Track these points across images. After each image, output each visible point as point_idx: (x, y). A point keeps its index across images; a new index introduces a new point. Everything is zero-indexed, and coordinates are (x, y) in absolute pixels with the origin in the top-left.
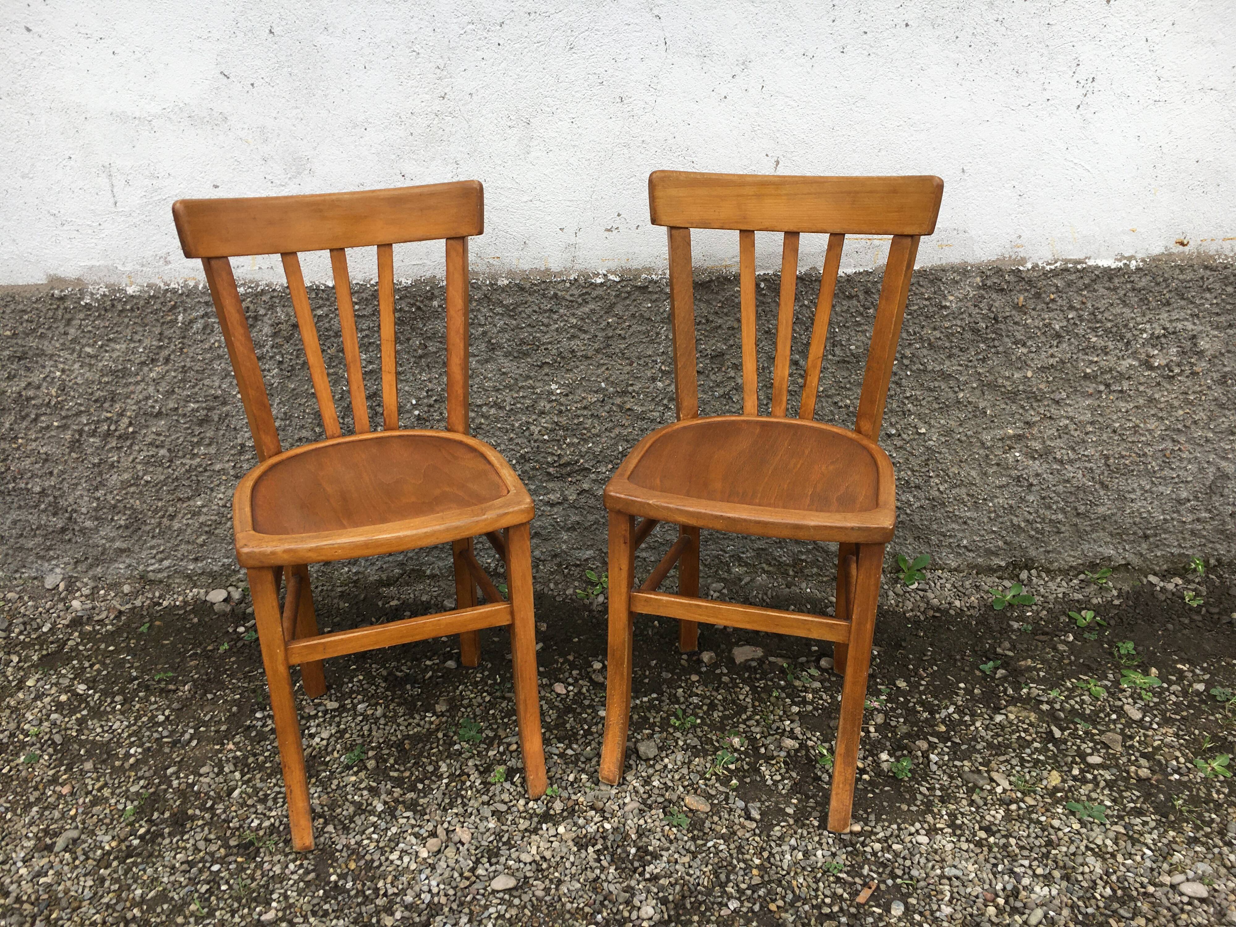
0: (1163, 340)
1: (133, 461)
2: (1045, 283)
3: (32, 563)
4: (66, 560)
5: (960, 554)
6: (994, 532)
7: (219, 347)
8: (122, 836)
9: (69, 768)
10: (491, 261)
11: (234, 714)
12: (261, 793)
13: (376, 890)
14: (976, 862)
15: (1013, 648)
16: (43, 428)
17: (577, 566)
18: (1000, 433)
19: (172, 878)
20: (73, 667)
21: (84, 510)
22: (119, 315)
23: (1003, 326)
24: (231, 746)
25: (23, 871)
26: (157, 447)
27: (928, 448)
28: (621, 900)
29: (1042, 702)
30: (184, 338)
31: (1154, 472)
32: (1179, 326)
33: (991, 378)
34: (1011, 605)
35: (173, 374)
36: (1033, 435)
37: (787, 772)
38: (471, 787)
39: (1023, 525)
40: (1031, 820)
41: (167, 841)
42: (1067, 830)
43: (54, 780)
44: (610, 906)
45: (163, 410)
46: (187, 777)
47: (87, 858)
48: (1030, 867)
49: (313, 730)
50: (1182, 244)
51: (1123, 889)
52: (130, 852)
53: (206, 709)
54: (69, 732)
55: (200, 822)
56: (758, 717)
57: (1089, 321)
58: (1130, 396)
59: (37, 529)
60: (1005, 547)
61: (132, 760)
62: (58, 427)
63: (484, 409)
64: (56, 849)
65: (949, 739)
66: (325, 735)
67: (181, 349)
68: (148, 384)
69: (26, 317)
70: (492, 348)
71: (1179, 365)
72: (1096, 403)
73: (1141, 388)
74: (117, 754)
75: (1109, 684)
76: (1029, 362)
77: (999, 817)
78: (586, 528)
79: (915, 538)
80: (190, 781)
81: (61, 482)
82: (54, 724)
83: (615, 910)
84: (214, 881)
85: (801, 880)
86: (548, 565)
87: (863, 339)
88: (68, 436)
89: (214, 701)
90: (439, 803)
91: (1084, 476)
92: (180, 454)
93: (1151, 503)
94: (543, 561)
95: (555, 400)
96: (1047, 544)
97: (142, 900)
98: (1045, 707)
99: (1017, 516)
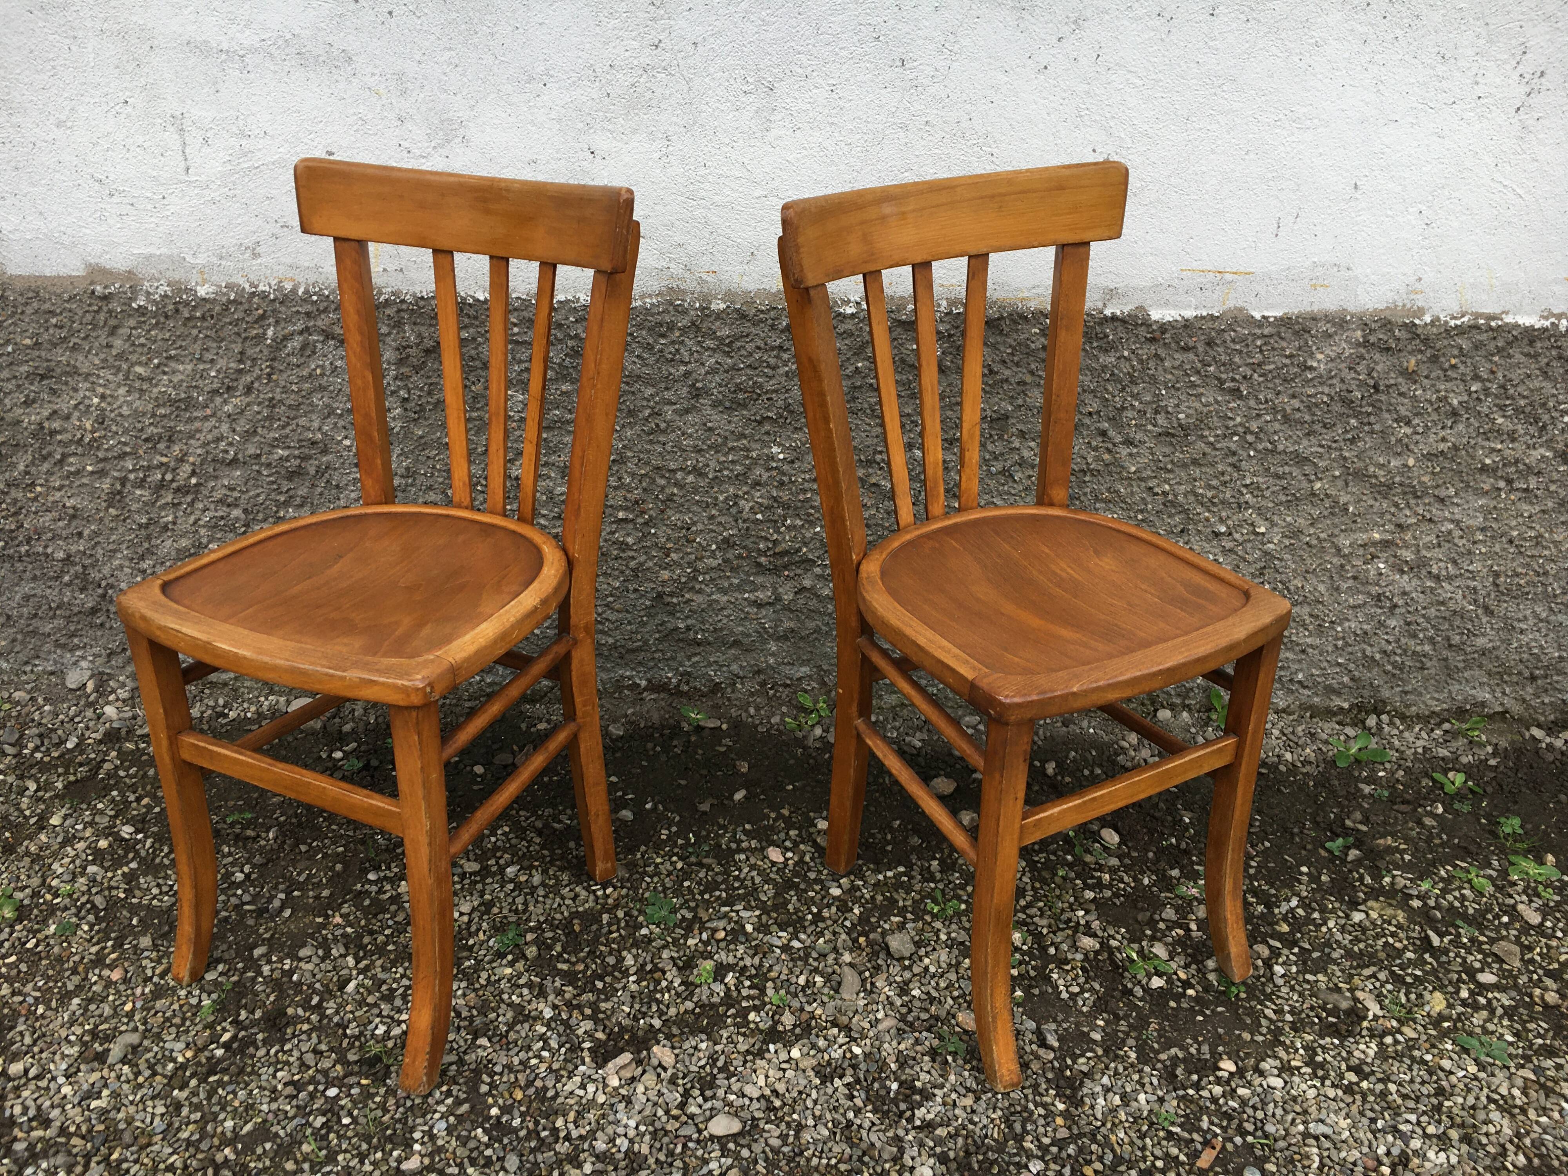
1: (195, 523)
2: (1446, 342)
3: (49, 652)
4: (96, 650)
5: (1292, 692)
6: (1339, 664)
7: (322, 375)
8: (200, 1043)
9: (119, 943)
10: (704, 276)
11: (338, 874)
12: (384, 987)
13: (555, 1131)
14: (1348, 1116)
15: (1366, 821)
16: (71, 473)
17: (786, 686)
18: (1362, 537)
19: (274, 1106)
20: (113, 800)
22: (185, 325)
23: (1383, 398)
24: (338, 920)
25: (66, 1090)
26: (229, 506)
27: (1266, 553)
28: (886, 1156)
29: (1411, 897)
30: (274, 359)
31: (1555, 596)
33: (1360, 464)
34: (1357, 761)
35: (256, 408)
36: (1405, 541)
37: (1086, 982)
38: (668, 989)
39: (1378, 656)
40: (1413, 1059)
41: (262, 1052)
42: (1461, 1073)
43: (99, 961)
44: (872, 1164)
45: (240, 456)
46: (281, 960)
47: (154, 1074)
48: (1419, 1123)
51: (1540, 1156)
52: (213, 1066)
53: (300, 866)
54: (114, 893)
55: (306, 1027)
56: (1041, 904)
57: (1496, 396)
58: (1536, 497)
59: (58, 607)
60: (1351, 684)
62: (92, 473)
63: (679, 475)
64: (110, 1060)
65: (1295, 943)
66: (465, 907)
67: (269, 374)
68: (220, 421)
69: (54, 321)
70: (697, 393)
72: (1493, 503)
73: (1553, 488)
75: (1494, 874)
76: (1412, 447)
77: (1371, 1053)
78: (802, 638)
80: (286, 967)
81: (93, 548)
82: (93, 880)
83: (879, 1169)
84: (332, 1110)
85: (1122, 1135)
86: (748, 685)
87: (1197, 405)
88: (105, 485)
89: (310, 855)
90: (627, 1010)
91: (1464, 597)
92: (260, 516)
93: (1546, 635)
94: (742, 678)
95: (776, 468)
96: (1406, 682)
97: (235, 1136)
98: (1416, 903)
99: (1372, 646)
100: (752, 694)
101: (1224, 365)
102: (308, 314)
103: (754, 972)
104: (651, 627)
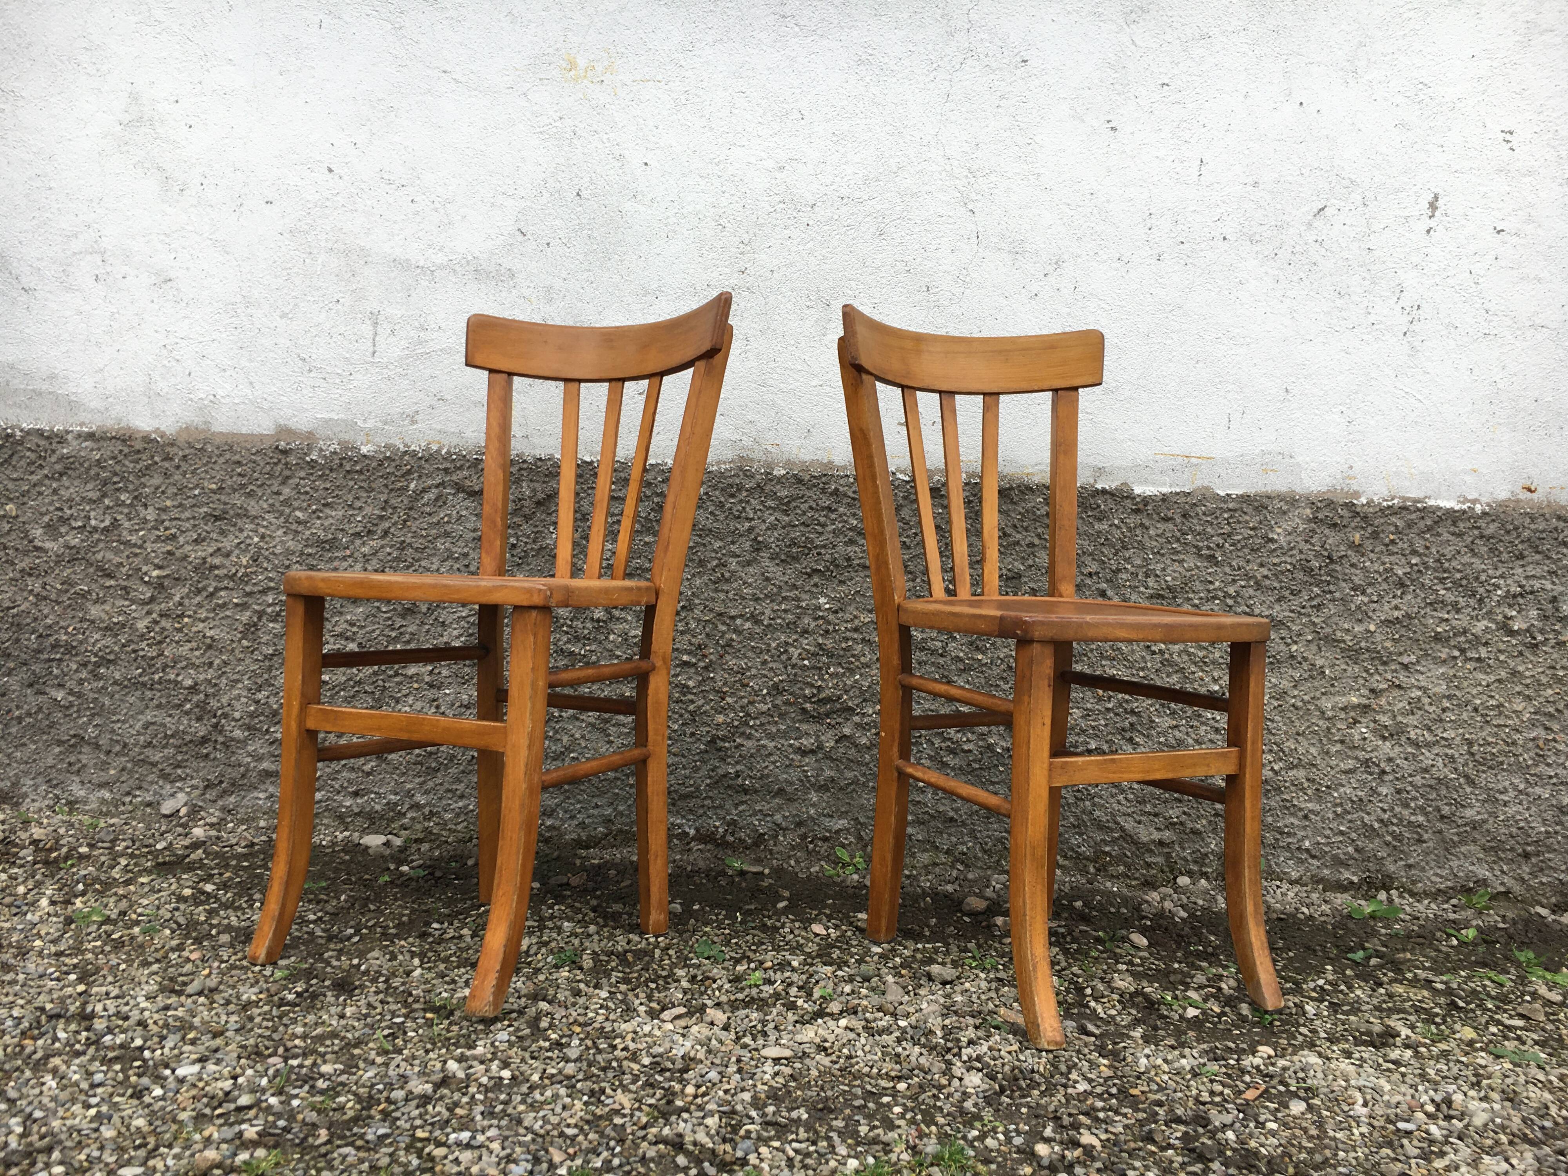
0: (1521, 601)
2: (1382, 520)
3: (152, 783)
4: (195, 782)
5: (1301, 861)
6: (1342, 833)
8: (272, 992)
9: (198, 941)
10: (769, 448)
11: (403, 923)
13: (613, 1046)
14: (1388, 1081)
15: (1385, 945)
16: (218, 605)
17: (825, 839)
18: (1342, 701)
19: (343, 1023)
20: (197, 874)
21: (237, 715)
22: (344, 477)
23: (1338, 568)
24: (404, 944)
25: (145, 1005)
26: (347, 639)
28: (934, 1070)
29: (1433, 983)
30: (410, 509)
31: (1528, 767)
32: (1537, 585)
33: (1328, 630)
34: (1372, 916)
35: (388, 550)
36: (1381, 706)
37: (1124, 1009)
38: (719, 989)
39: (1376, 825)
40: (1449, 1059)
41: (331, 999)
42: (1497, 1068)
43: (180, 948)
44: (922, 1074)
46: (350, 960)
48: (1459, 1089)
50: (1530, 490)
52: (284, 1002)
53: (368, 917)
54: (196, 917)
55: (372, 990)
56: (1075, 969)
58: (1489, 666)
59: (172, 736)
60: (1356, 855)
62: (237, 605)
63: (738, 621)
64: (187, 993)
67: (405, 521)
68: (356, 561)
69: (239, 470)
70: (758, 546)
71: (1542, 631)
72: (1451, 672)
73: (1502, 658)
75: (1513, 976)
76: (1371, 614)
77: (1407, 1055)
78: (841, 789)
80: (355, 962)
81: (220, 677)
82: (177, 909)
83: (929, 1077)
84: (398, 1028)
85: (1166, 1078)
86: (790, 836)
87: (1181, 569)
88: (245, 617)
89: (379, 911)
90: (680, 996)
91: (1445, 765)
93: (1528, 809)
94: (784, 829)
95: (822, 617)
96: (1407, 855)
97: (304, 1037)
98: (1439, 986)
99: (1368, 814)
100: (793, 848)
101: (1199, 534)
102: (446, 470)
103: (800, 984)
104: (703, 772)
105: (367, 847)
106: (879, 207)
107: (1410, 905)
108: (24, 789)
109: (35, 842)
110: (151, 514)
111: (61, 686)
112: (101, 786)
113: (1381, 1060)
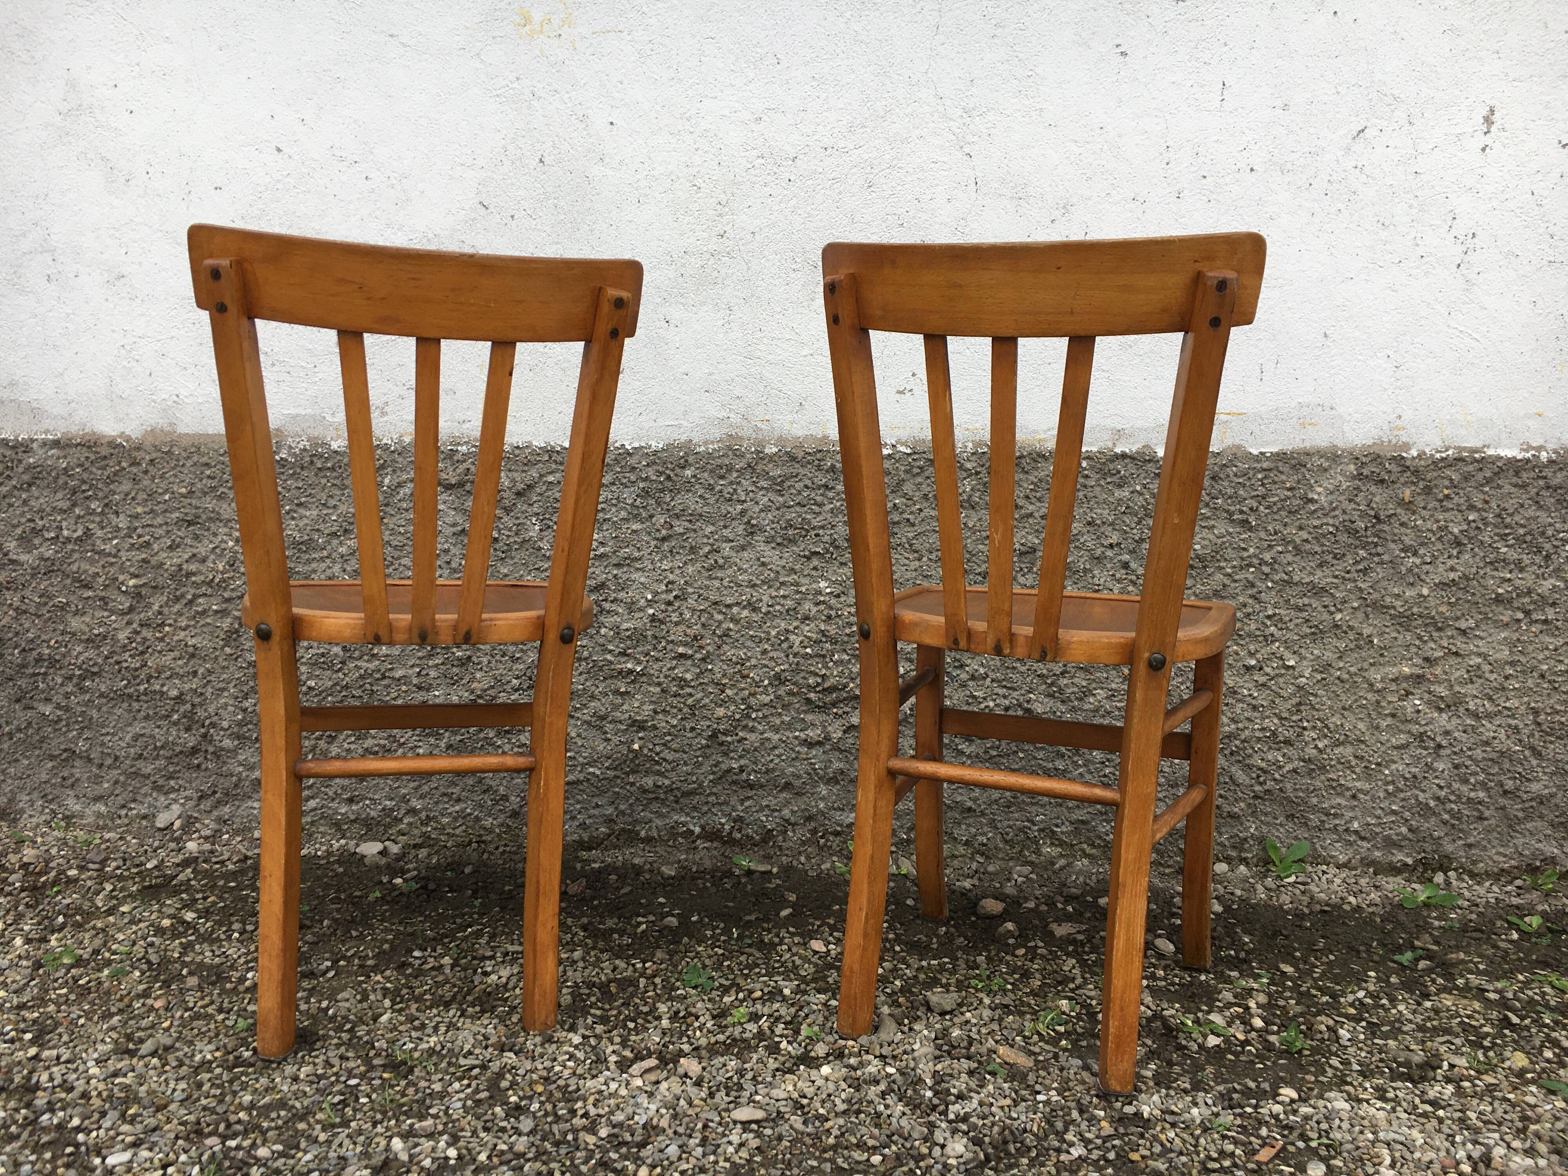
2: (1435, 474)
3: (146, 795)
4: (189, 793)
5: (1350, 844)
6: (1394, 812)
8: (230, 1047)
9: (166, 984)
10: (759, 425)
11: (384, 952)
12: (417, 1022)
13: (573, 1112)
14: (1422, 1131)
15: (1437, 943)
16: (197, 612)
17: (837, 834)
18: (1393, 671)
19: (294, 1088)
20: (182, 899)
21: (225, 724)
22: (317, 474)
23: (1387, 528)
24: (379, 979)
25: (94, 1071)
27: (1300, 688)
28: (915, 1135)
29: (1487, 992)
30: (387, 505)
33: (1376, 596)
34: (1426, 905)
36: (1435, 676)
38: (700, 1028)
39: (1432, 803)
40: (1494, 1097)
42: (1548, 1107)
43: (146, 994)
44: (901, 1141)
46: (320, 1002)
47: (182, 1065)
48: (1502, 1139)
49: (489, 969)
52: (239, 1062)
54: (169, 953)
57: (1495, 526)
58: (1557, 628)
59: (162, 747)
60: (1410, 835)
61: (248, 983)
62: (216, 612)
63: (735, 610)
64: (142, 1052)
65: (1363, 1020)
66: (505, 972)
68: (334, 562)
69: (208, 472)
70: (752, 530)
72: (1515, 636)
74: (230, 977)
76: (1423, 577)
77: (1448, 1093)
79: (1287, 817)
80: (323, 1006)
81: (205, 686)
82: (152, 945)
83: (908, 1145)
84: (351, 1093)
85: (1172, 1135)
86: (799, 831)
87: (1211, 537)
88: (226, 623)
89: (361, 938)
90: (657, 1039)
91: (1508, 737)
92: (357, 654)
94: (793, 825)
95: (824, 602)
96: (1467, 834)
97: (252, 1106)
98: (1492, 996)
99: (1423, 791)
100: (803, 843)
101: (1230, 497)
103: (789, 1018)
104: (706, 768)
105: (363, 856)
106: (866, 156)
107: (1469, 888)
108: (21, 805)
109: (25, 866)
110: (122, 522)
111: (48, 700)
112: (97, 799)
113: (1417, 1101)
